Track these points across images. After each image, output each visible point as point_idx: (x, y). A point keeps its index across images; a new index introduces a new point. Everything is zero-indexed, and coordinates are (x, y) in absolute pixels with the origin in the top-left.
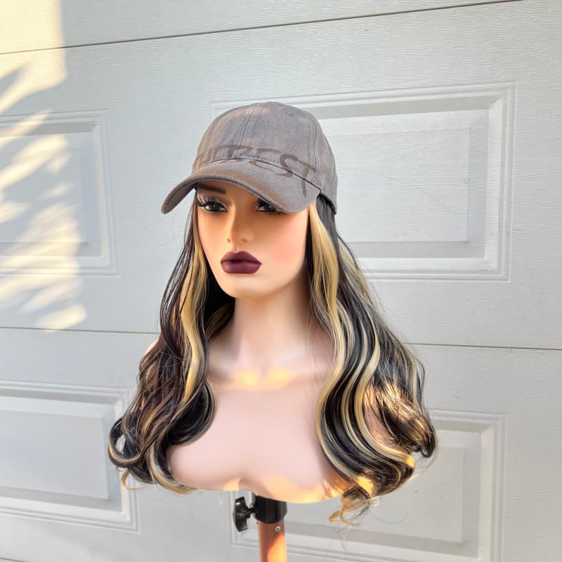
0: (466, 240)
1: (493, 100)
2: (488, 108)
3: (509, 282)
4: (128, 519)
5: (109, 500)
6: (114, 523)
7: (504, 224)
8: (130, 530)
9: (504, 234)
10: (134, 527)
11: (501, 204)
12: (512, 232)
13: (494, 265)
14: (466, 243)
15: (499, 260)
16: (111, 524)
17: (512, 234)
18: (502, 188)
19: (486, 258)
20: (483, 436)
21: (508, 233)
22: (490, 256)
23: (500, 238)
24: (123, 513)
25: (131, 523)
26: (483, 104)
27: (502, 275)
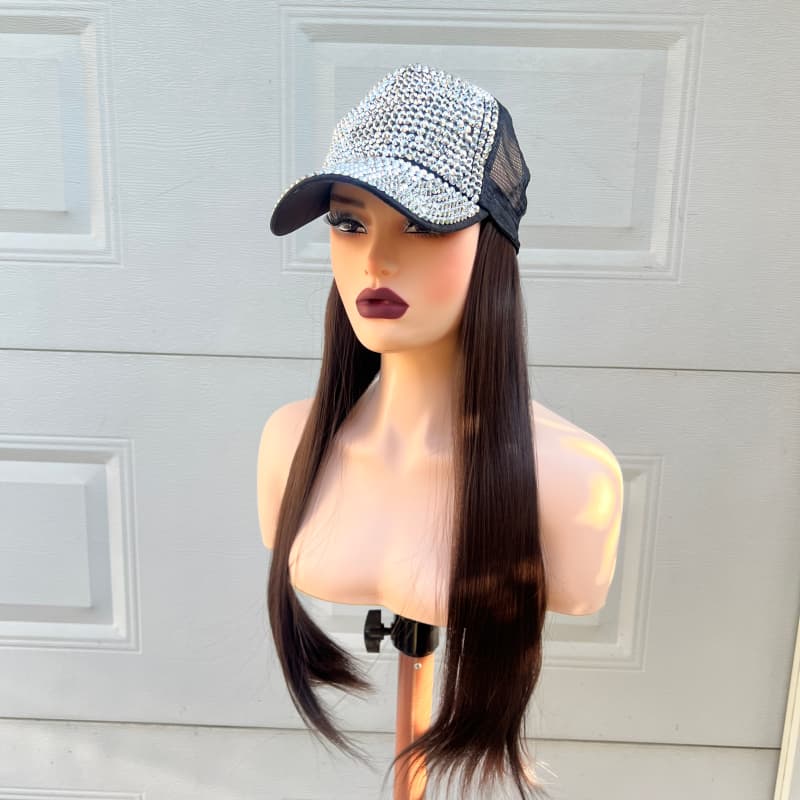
0: (627, 225)
1: (676, 37)
2: (667, 49)
3: (679, 283)
4: (123, 633)
5: (92, 609)
6: (99, 641)
7: (678, 205)
8: (126, 649)
9: (677, 219)
10: (132, 645)
11: (676, 179)
12: (686, 216)
13: (661, 260)
14: (630, 229)
15: (669, 254)
16: (96, 644)
17: (686, 220)
18: (678, 158)
19: (652, 251)
20: (633, 485)
21: (681, 219)
22: (658, 248)
23: (672, 224)
24: (115, 625)
25: (128, 640)
26: (661, 42)
27: (670, 274)
